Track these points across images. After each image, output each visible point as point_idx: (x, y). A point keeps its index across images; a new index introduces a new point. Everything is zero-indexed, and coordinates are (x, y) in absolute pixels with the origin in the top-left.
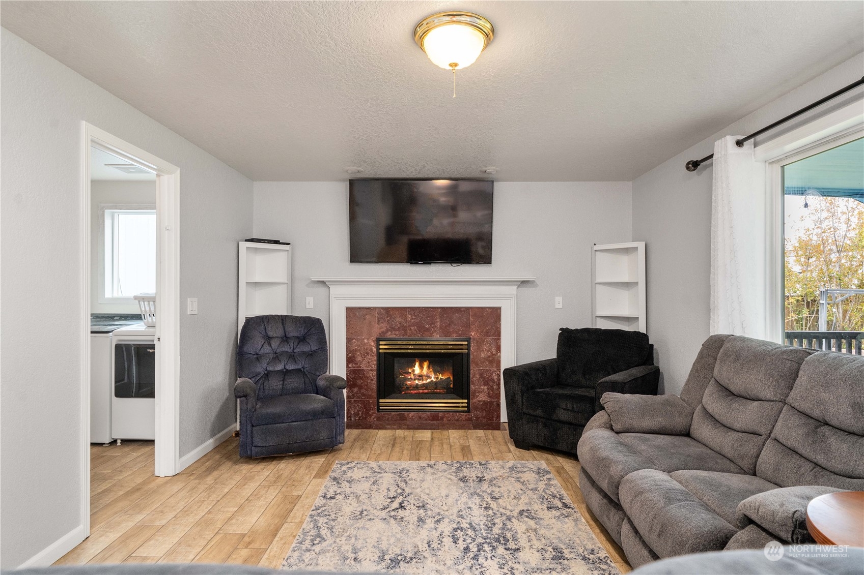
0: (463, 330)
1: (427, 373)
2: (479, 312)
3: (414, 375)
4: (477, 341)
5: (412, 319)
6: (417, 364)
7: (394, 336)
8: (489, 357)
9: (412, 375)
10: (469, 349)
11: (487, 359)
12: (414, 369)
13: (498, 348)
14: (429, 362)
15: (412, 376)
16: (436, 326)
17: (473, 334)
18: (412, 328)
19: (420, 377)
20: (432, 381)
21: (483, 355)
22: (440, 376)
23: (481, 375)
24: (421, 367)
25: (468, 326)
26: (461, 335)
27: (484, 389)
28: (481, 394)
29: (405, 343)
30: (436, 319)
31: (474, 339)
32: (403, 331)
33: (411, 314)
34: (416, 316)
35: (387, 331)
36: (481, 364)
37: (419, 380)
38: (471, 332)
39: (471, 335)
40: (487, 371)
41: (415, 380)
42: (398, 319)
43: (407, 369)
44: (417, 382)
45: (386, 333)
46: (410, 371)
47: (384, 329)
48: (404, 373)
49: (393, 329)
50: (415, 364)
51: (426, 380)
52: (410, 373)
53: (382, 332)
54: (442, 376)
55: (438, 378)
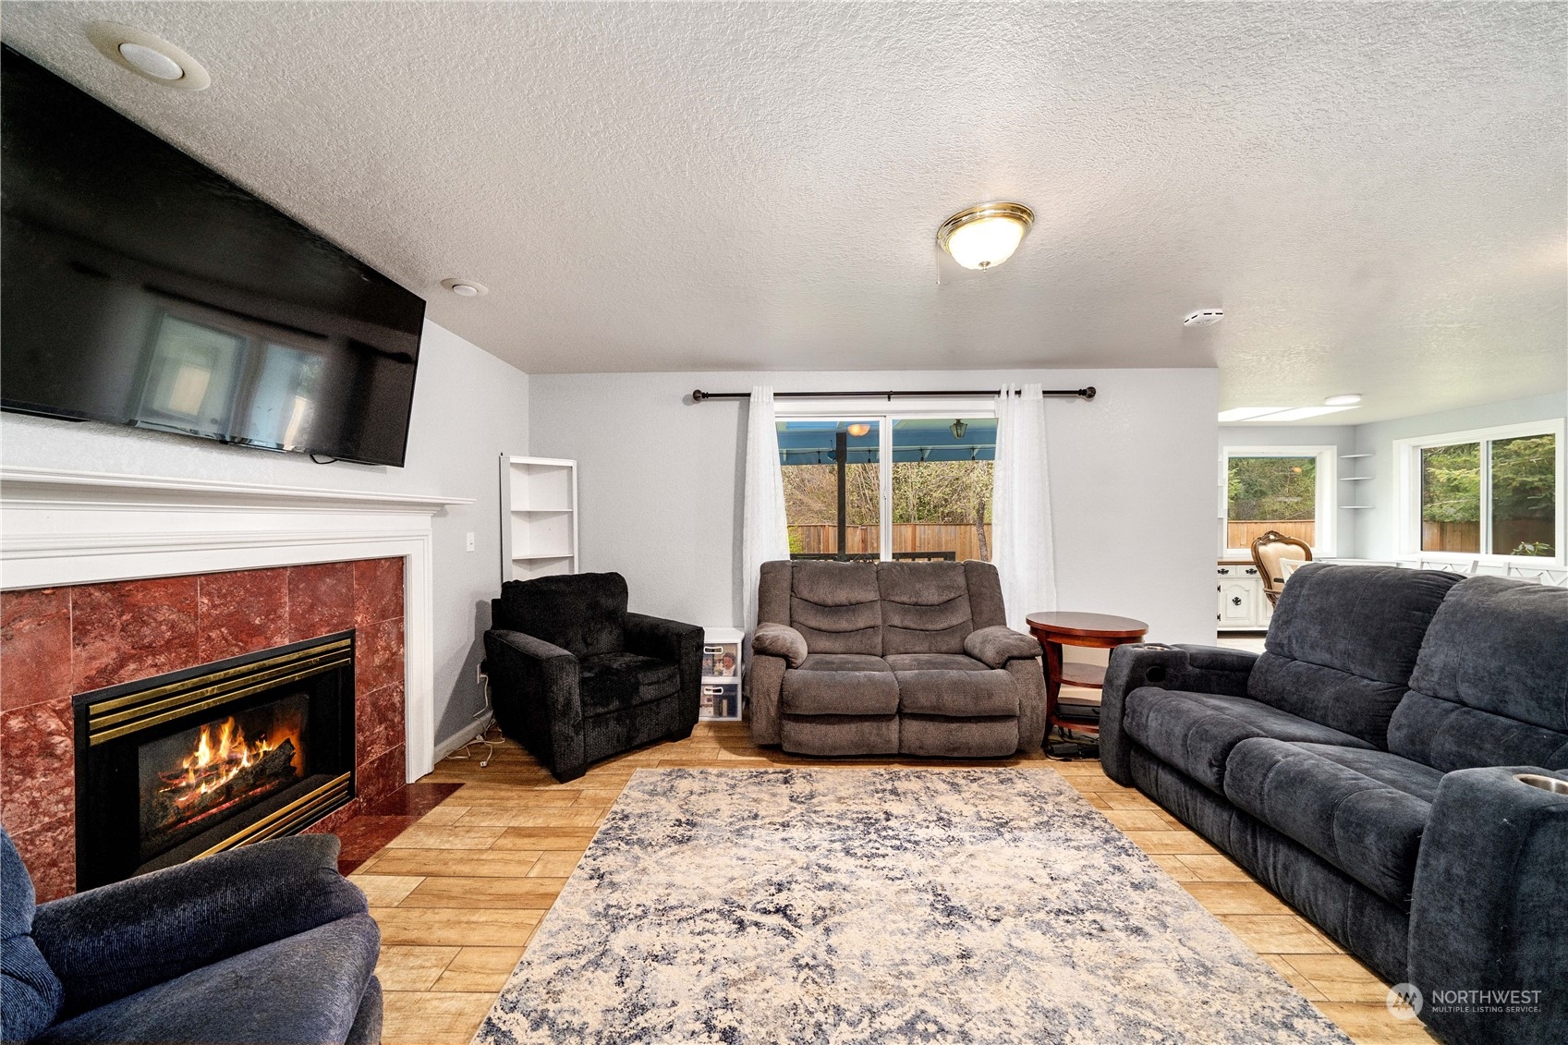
0: (340, 615)
1: (231, 752)
2: (369, 567)
3: (196, 772)
4: (367, 633)
5: (214, 607)
6: (204, 737)
7: (153, 674)
8: (388, 660)
9: (191, 774)
10: (352, 655)
11: (383, 667)
12: (197, 754)
13: (401, 638)
14: (235, 721)
15: (192, 779)
16: (280, 617)
17: (359, 619)
18: (213, 635)
19: (213, 771)
20: (244, 768)
21: (377, 661)
22: (265, 747)
23: (374, 705)
24: (215, 742)
25: (349, 603)
26: (336, 627)
27: (379, 732)
28: (375, 746)
29: (189, 683)
30: (280, 598)
31: (362, 630)
32: (183, 651)
33: (209, 594)
34: (225, 596)
35: (122, 662)
36: (375, 680)
37: (208, 781)
38: (355, 614)
39: (356, 622)
40: (385, 690)
41: (198, 785)
42: (166, 614)
43: (178, 762)
44: (203, 789)
45: (115, 671)
46: (186, 765)
47: (109, 659)
48: (169, 778)
49: (144, 650)
50: (199, 740)
51: (228, 771)
52: (187, 771)
53: (101, 671)
54: (269, 745)
55: (258, 754)
